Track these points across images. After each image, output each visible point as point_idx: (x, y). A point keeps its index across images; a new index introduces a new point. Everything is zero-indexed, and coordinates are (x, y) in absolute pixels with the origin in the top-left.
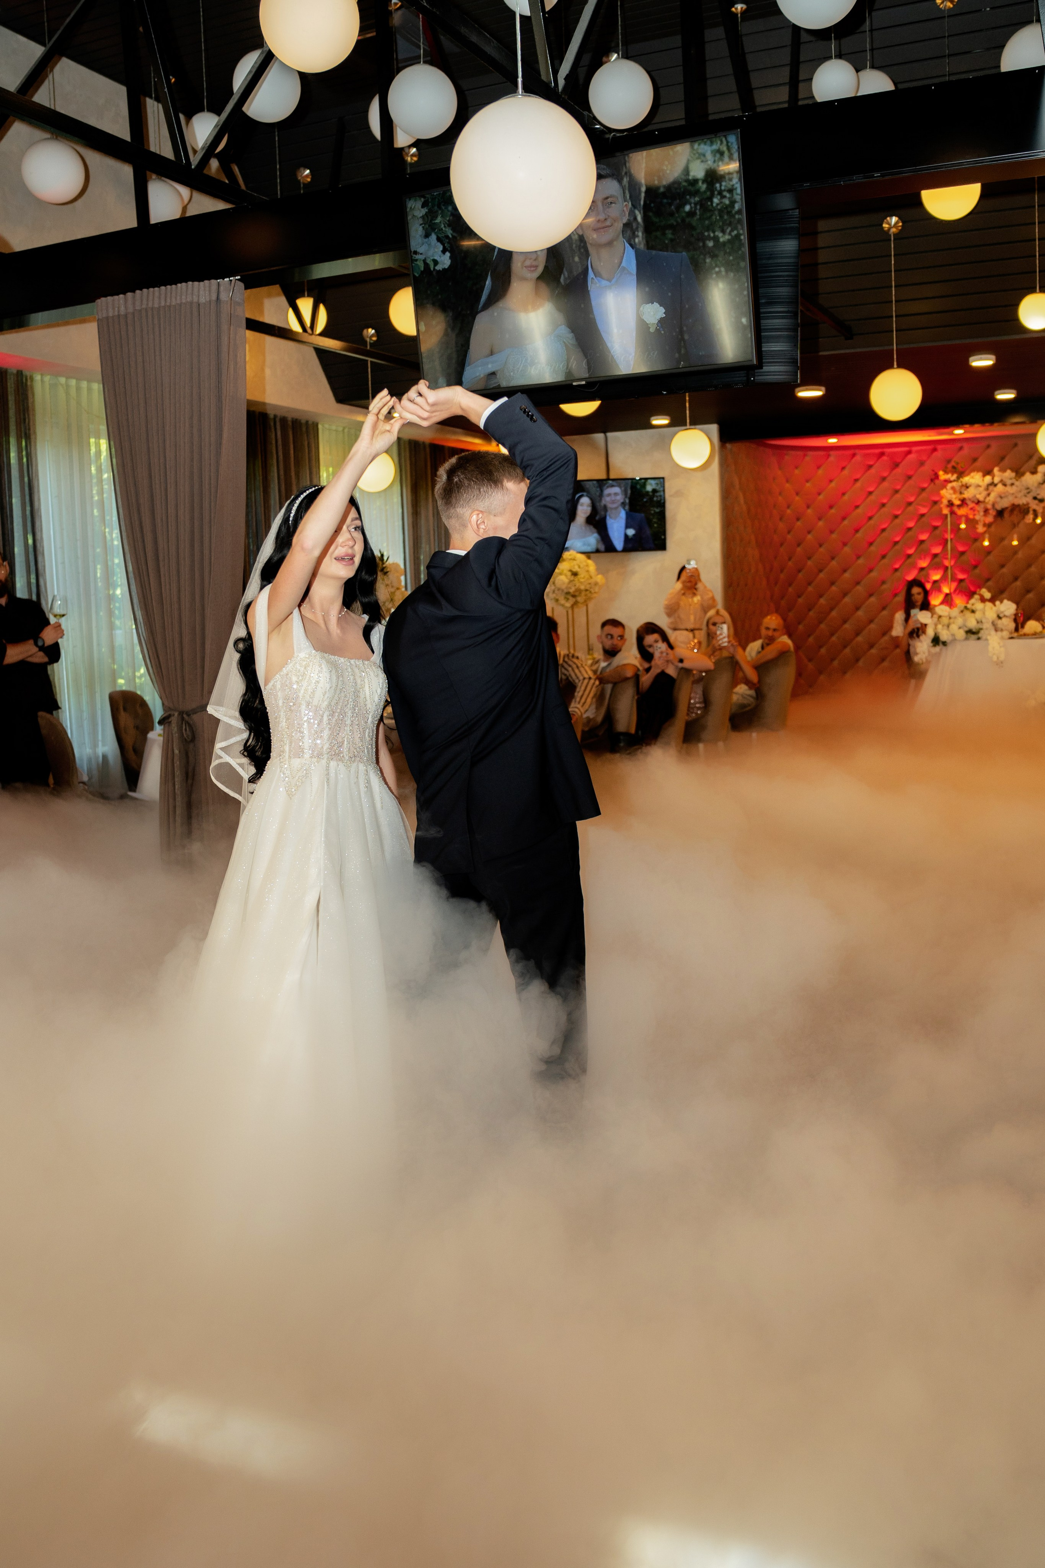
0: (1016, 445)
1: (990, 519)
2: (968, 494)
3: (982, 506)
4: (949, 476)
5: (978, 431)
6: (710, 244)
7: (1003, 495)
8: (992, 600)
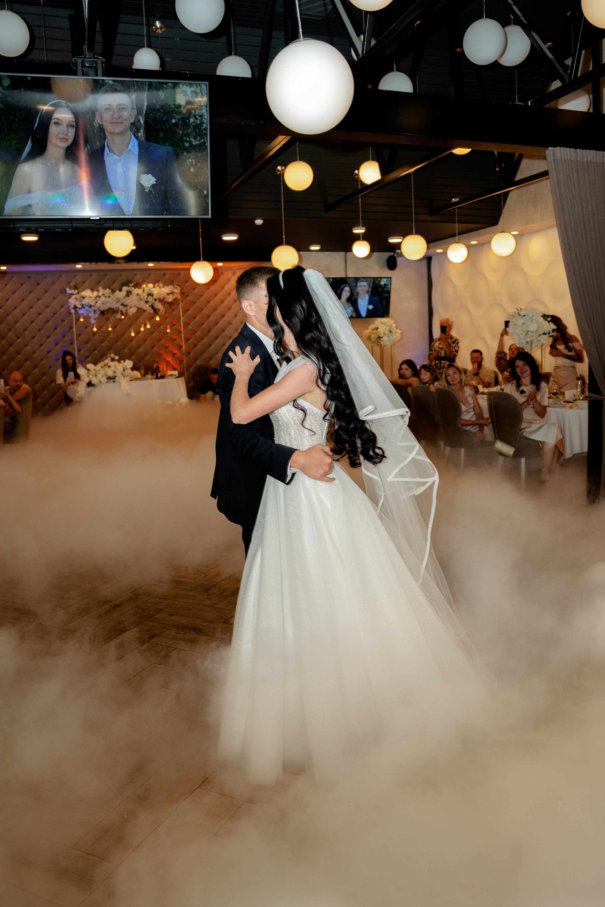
0: (106, 275)
1: (97, 316)
2: (85, 302)
3: (93, 308)
4: (73, 291)
5: (89, 266)
6: (187, 145)
7: (104, 303)
8: (119, 361)
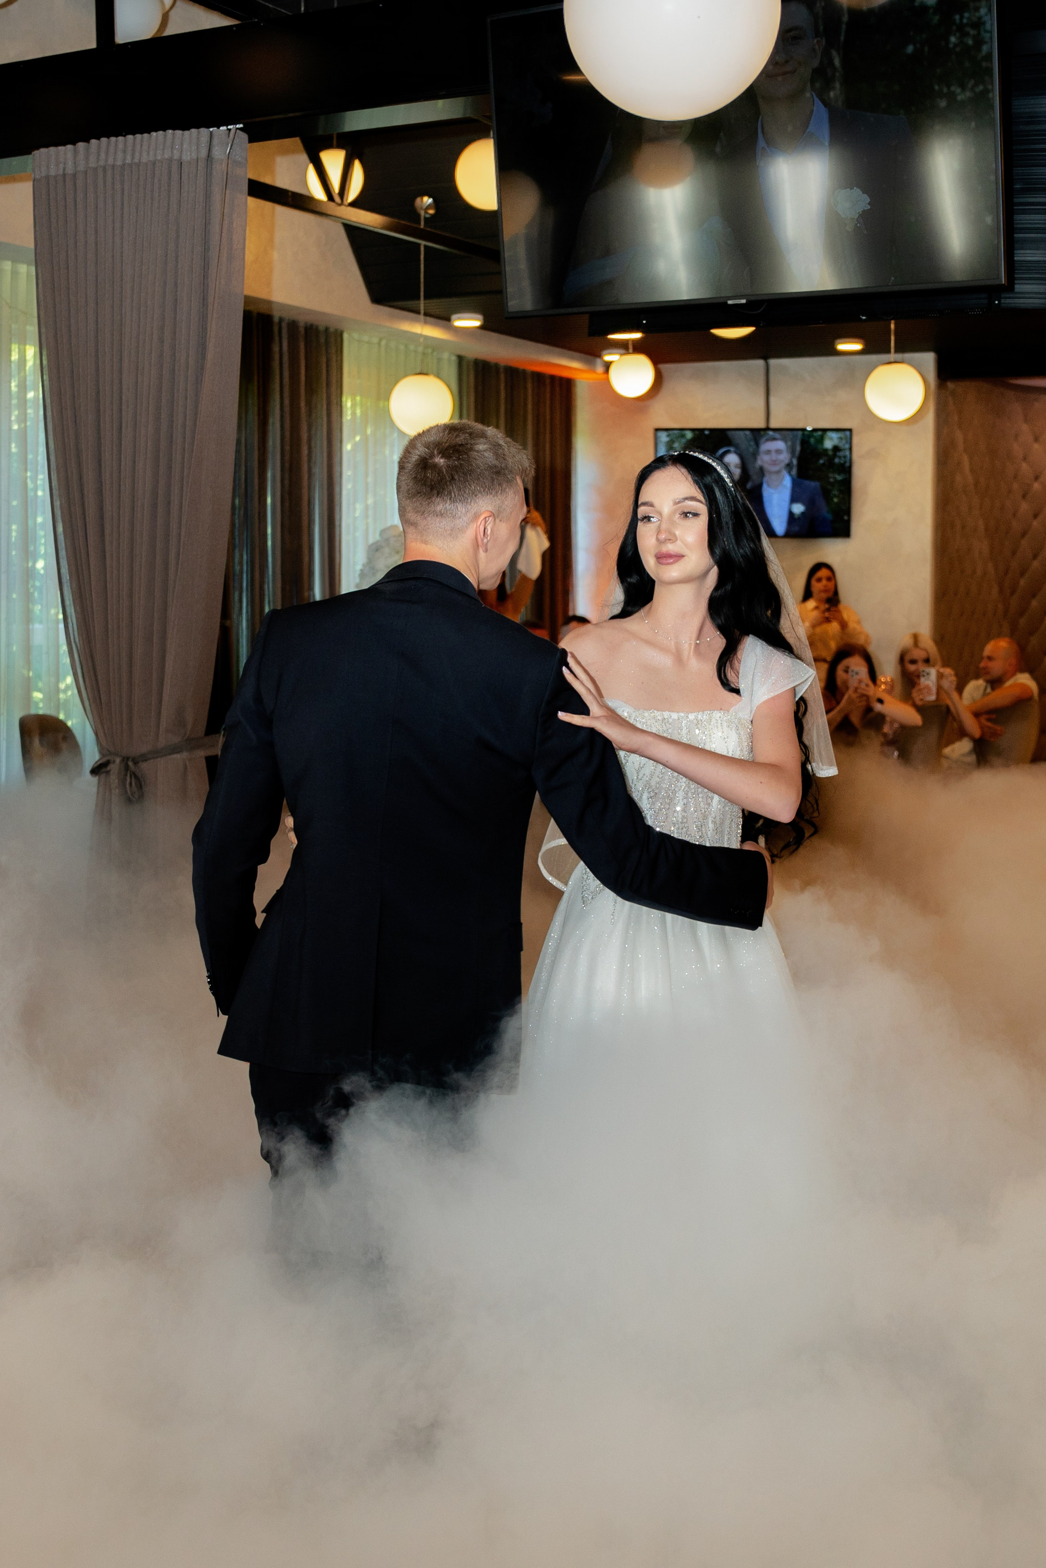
6: (942, 102)
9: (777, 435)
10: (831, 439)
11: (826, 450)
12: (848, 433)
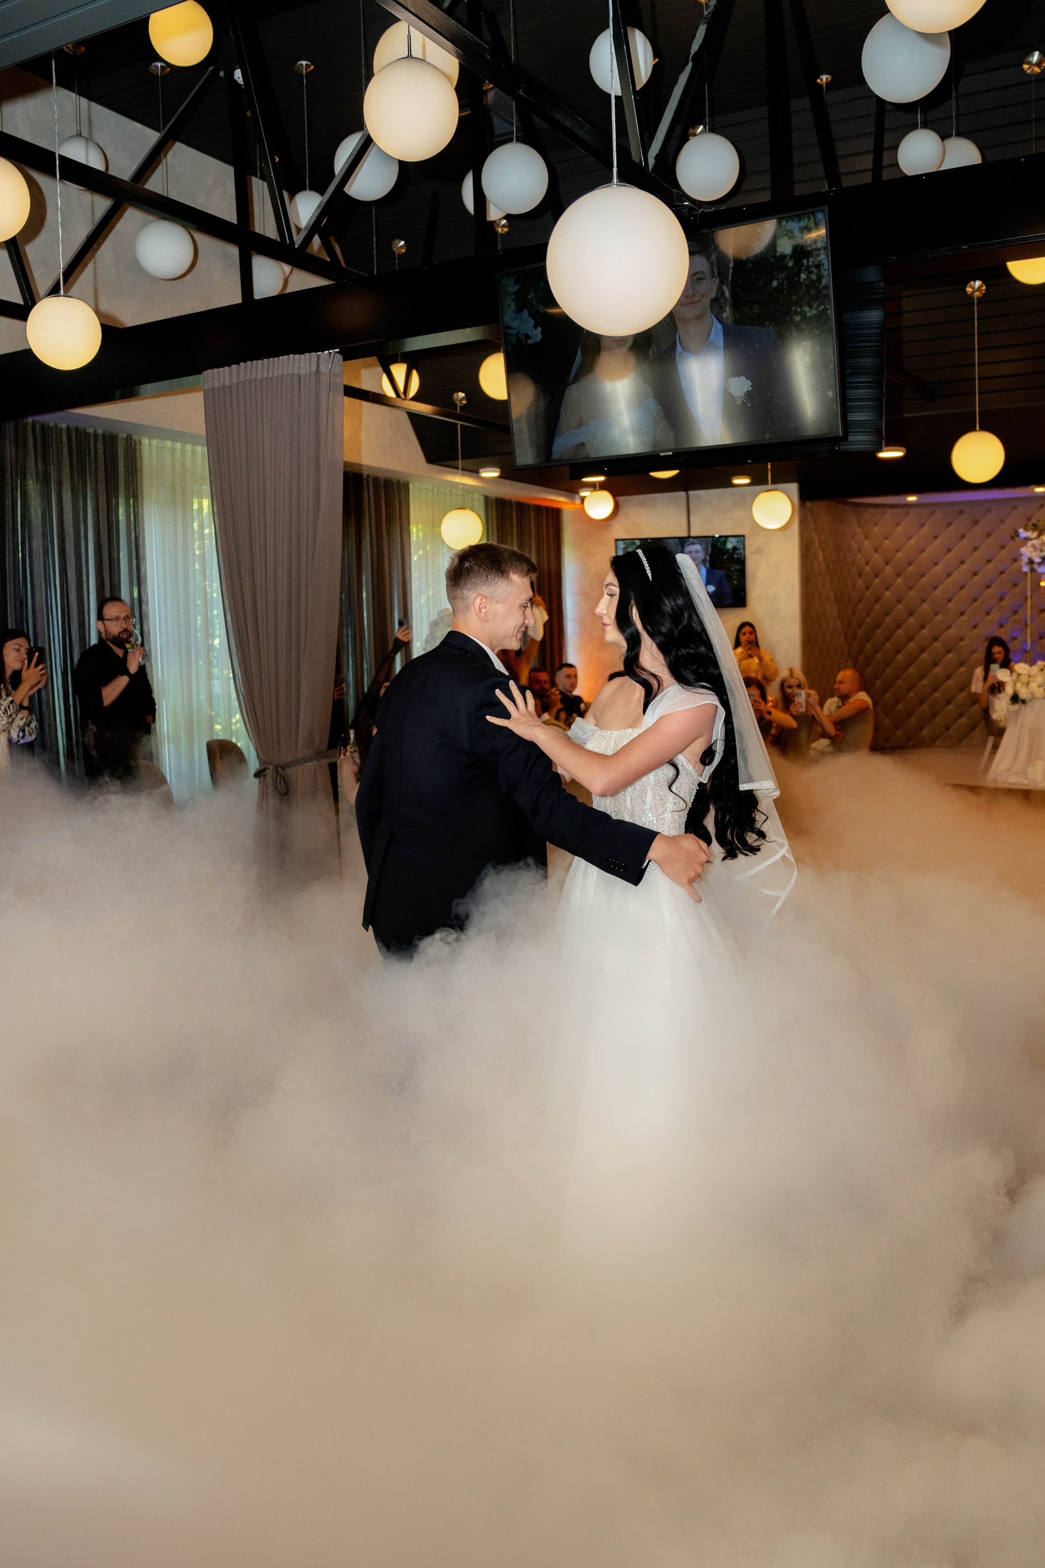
6: (797, 318)
9: (695, 541)
10: (731, 542)
11: (728, 549)
12: (742, 538)
